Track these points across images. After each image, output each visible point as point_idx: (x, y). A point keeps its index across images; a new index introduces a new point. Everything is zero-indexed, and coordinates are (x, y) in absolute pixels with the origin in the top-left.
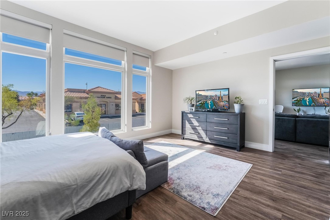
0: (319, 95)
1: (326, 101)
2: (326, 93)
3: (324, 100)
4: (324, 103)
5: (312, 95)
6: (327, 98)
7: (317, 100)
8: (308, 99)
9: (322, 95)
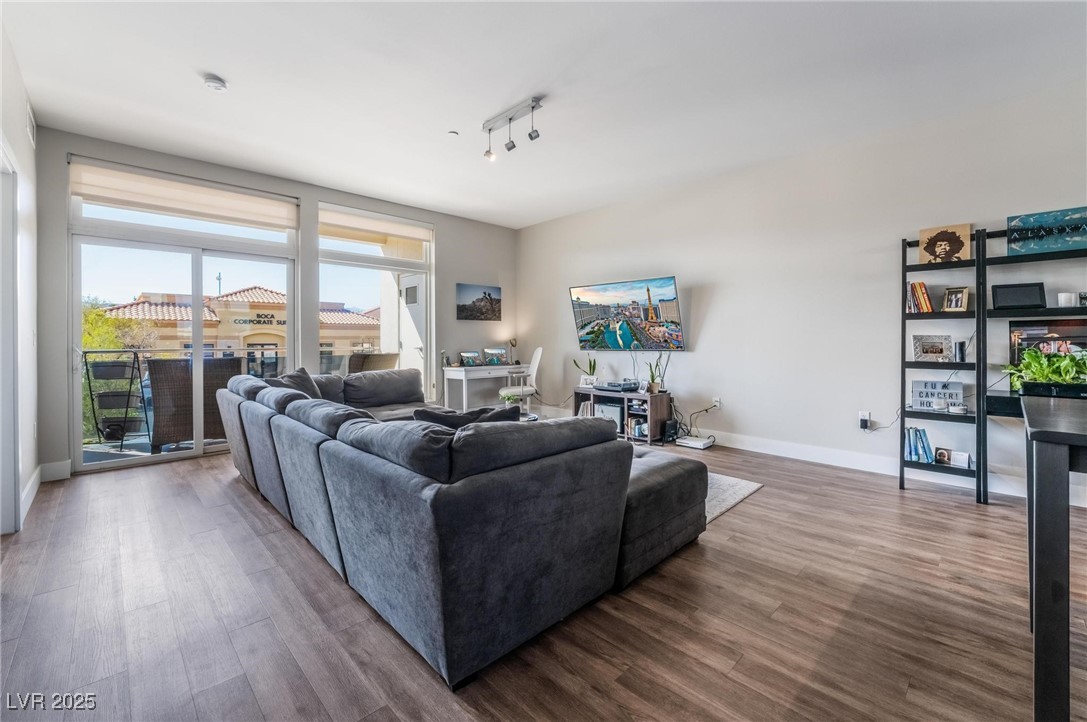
0: (646, 311)
1: (671, 335)
2: (668, 304)
3: (664, 329)
4: (666, 341)
5: (627, 313)
6: (672, 322)
7: (644, 329)
8: (618, 326)
9: (656, 309)
